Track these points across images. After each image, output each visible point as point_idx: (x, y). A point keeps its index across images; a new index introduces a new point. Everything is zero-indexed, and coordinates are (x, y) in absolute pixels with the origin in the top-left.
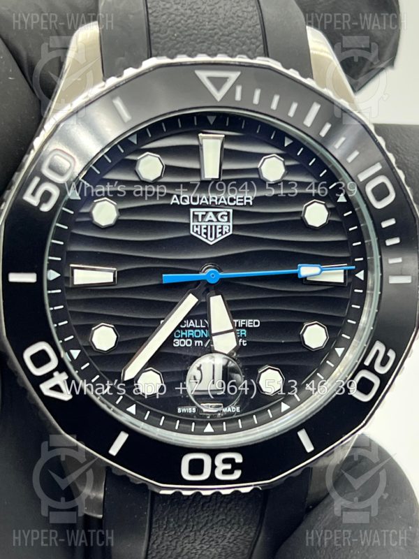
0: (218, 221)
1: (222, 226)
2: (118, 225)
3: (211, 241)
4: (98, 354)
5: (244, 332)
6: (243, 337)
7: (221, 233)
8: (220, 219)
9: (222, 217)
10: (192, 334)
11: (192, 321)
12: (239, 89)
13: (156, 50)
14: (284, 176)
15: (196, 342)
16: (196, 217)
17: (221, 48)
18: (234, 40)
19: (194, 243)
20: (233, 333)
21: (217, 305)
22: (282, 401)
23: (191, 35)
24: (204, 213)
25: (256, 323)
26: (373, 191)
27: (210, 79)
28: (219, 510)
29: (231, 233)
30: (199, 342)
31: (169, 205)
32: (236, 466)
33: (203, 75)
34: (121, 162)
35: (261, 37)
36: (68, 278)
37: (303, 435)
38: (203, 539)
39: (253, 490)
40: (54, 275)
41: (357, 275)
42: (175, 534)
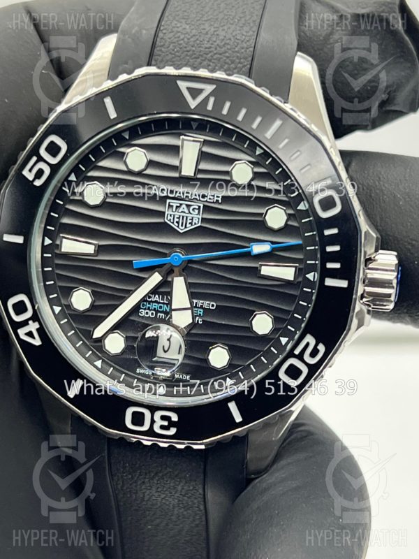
0: (190, 213)
1: (193, 218)
2: (104, 206)
3: (181, 230)
4: (75, 313)
5: (201, 311)
6: (200, 316)
7: (191, 223)
8: (191, 211)
9: (193, 209)
10: (156, 307)
11: (157, 296)
12: (212, 100)
13: (156, 61)
14: (252, 180)
15: (159, 314)
17: (211, 64)
18: (225, 58)
19: (165, 228)
20: (190, 311)
21: (179, 284)
22: (228, 376)
23: (188, 51)
24: (179, 205)
25: (213, 306)
26: (321, 202)
27: (188, 89)
29: (199, 224)
30: (161, 315)
32: (171, 424)
34: (113, 152)
35: (250, 59)
36: (58, 245)
37: (232, 406)
38: (158, 488)
39: (186, 447)
40: (48, 241)
41: (308, 276)
42: (132, 478)
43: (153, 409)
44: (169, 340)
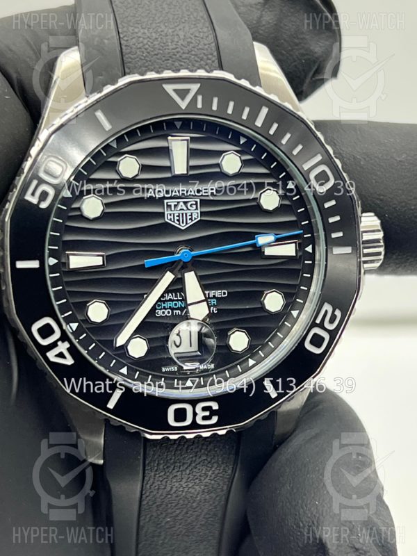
0: (188, 209)
1: (192, 213)
2: (104, 217)
3: (183, 227)
4: (93, 326)
5: (214, 302)
6: (214, 306)
7: (191, 219)
8: (189, 207)
9: (191, 206)
10: (171, 305)
11: (170, 294)
12: (200, 98)
13: (129, 68)
14: (242, 168)
15: (175, 312)
16: (169, 206)
17: (183, 64)
18: (193, 57)
19: (167, 228)
20: (205, 303)
21: (191, 279)
22: (249, 357)
23: (157, 55)
24: (176, 203)
25: (224, 293)
26: (316, 177)
27: (175, 91)
28: (200, 451)
29: (199, 219)
30: (177, 311)
32: (213, 413)
33: (169, 88)
34: (104, 164)
35: (216, 53)
36: (64, 264)
38: (189, 478)
39: (227, 432)
40: (53, 261)
41: (306, 249)
42: (164, 475)
43: (193, 402)
44: (178, 335)
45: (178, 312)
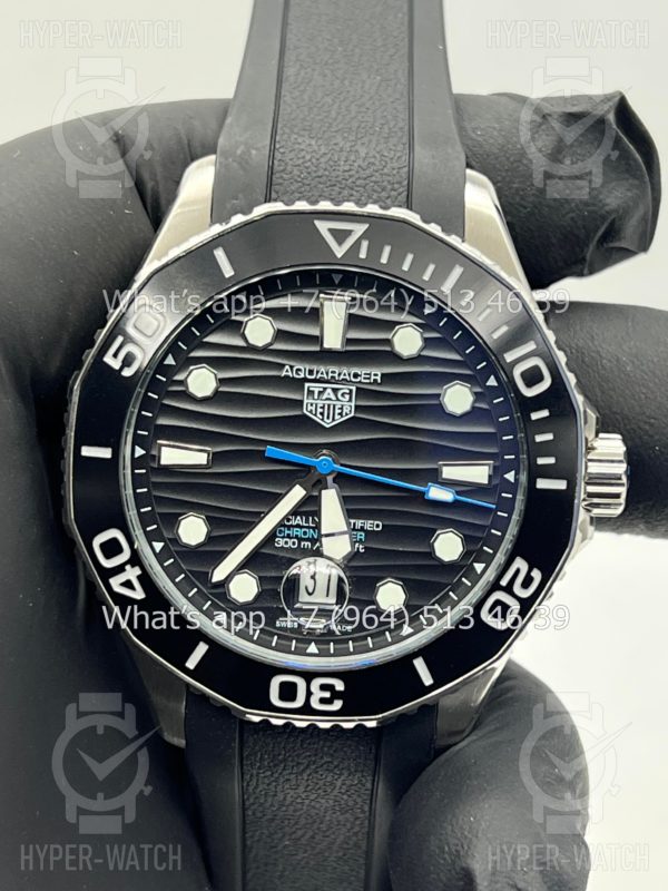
0: (338, 400)
1: (342, 406)
2: (217, 398)
3: (328, 424)
4: (185, 549)
5: (362, 536)
6: (360, 542)
7: (340, 414)
9: (343, 395)
10: (298, 533)
11: (299, 518)
12: (365, 244)
13: (277, 193)
14: (423, 349)
15: (303, 543)
16: (311, 393)
17: (354, 193)
18: (371, 184)
19: (305, 423)
20: (347, 536)
21: (330, 500)
23: (320, 177)
24: (322, 390)
25: (378, 526)
26: (523, 375)
27: (330, 230)
28: (322, 749)
29: (352, 414)
31: (279, 377)
32: (336, 695)
33: (323, 227)
34: (225, 322)
35: (406, 182)
36: (154, 456)
37: (419, 664)
38: (308, 786)
39: (357, 726)
40: (139, 452)
41: (506, 476)
42: (272, 775)
43: (309, 676)
44: (313, 577)
45: (307, 544)
